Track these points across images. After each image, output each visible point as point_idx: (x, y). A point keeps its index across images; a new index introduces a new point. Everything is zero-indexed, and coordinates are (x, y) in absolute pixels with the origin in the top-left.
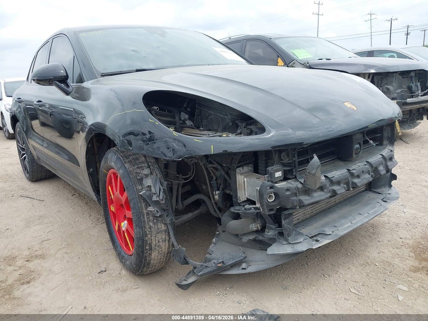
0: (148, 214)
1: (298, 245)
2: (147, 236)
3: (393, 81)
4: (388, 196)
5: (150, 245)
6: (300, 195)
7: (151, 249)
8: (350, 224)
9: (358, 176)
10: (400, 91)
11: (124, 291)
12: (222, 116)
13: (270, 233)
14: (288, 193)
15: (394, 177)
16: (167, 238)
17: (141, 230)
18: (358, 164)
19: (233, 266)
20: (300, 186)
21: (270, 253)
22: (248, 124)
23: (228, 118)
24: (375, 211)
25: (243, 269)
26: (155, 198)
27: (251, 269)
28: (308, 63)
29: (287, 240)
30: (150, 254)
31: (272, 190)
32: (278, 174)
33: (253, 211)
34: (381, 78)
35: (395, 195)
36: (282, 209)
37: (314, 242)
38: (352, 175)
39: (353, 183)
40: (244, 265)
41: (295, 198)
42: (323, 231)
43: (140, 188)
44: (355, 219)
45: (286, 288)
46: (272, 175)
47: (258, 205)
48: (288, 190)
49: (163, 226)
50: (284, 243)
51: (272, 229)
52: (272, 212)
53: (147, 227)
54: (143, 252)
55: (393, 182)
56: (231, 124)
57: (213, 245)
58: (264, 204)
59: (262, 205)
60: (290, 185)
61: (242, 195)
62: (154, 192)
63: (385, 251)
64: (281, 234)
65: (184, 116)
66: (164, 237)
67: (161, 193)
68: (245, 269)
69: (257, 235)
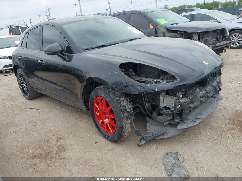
0: (124, 116)
1: (189, 124)
2: (124, 126)
3: (209, 36)
4: (218, 98)
5: (125, 129)
6: (190, 104)
7: (125, 131)
8: (206, 113)
9: (210, 93)
10: (212, 40)
11: (112, 150)
12: (153, 71)
13: (177, 120)
14: (185, 104)
15: (220, 90)
16: (131, 126)
17: (121, 124)
18: (209, 87)
19: (161, 135)
20: (190, 100)
21: (178, 129)
22: (165, 75)
23: (156, 72)
24: (215, 106)
25: (165, 136)
26: (128, 110)
27: (169, 136)
28: (166, 26)
29: (184, 123)
30: (125, 133)
31: (179, 103)
32: (181, 96)
33: (170, 112)
34: (203, 34)
35: (221, 98)
36: (182, 110)
37: (194, 122)
38: (207, 93)
39: (208, 96)
40: (165, 134)
41: (188, 105)
42: (197, 117)
43: (119, 105)
44: (208, 111)
45: (182, 142)
46: (178, 97)
47: (173, 109)
48: (185, 102)
49: (130, 121)
50: (183, 124)
51: (177, 118)
52: (179, 112)
53: (124, 122)
54: (122, 132)
55: (220, 92)
56: (157, 75)
57: (148, 127)
58: (176, 109)
59: (175, 110)
60: (186, 100)
61: (162, 105)
62: (128, 107)
63: (218, 122)
64: (182, 120)
65: (131, 70)
66: (130, 126)
67: (131, 108)
68: (166, 136)
69: (170, 121)
